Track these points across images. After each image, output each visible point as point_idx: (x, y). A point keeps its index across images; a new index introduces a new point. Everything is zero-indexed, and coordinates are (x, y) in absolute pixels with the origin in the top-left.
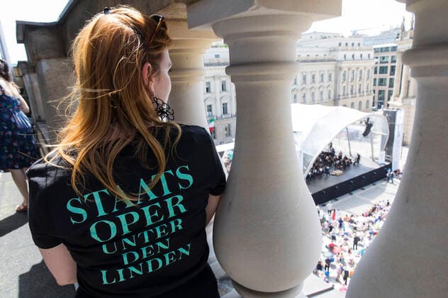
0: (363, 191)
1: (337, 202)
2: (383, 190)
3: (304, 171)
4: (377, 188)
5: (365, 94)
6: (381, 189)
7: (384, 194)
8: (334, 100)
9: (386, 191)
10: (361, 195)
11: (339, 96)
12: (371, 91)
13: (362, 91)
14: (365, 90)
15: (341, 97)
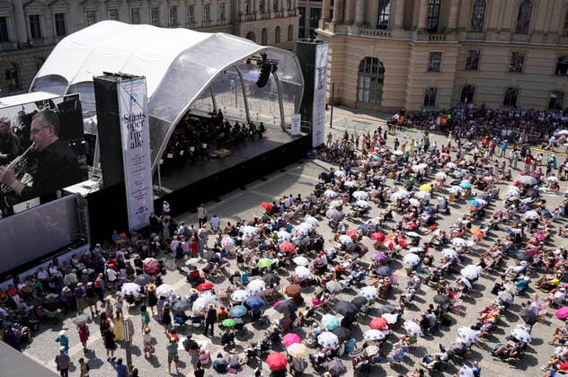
0: (264, 183)
1: (219, 204)
2: (295, 179)
3: (153, 156)
4: (288, 175)
5: (286, 14)
6: (292, 176)
7: (297, 185)
8: (231, 23)
9: (300, 180)
10: (259, 189)
11: (240, 14)
12: (295, 9)
13: (279, 9)
14: (285, 7)
15: (243, 18)
